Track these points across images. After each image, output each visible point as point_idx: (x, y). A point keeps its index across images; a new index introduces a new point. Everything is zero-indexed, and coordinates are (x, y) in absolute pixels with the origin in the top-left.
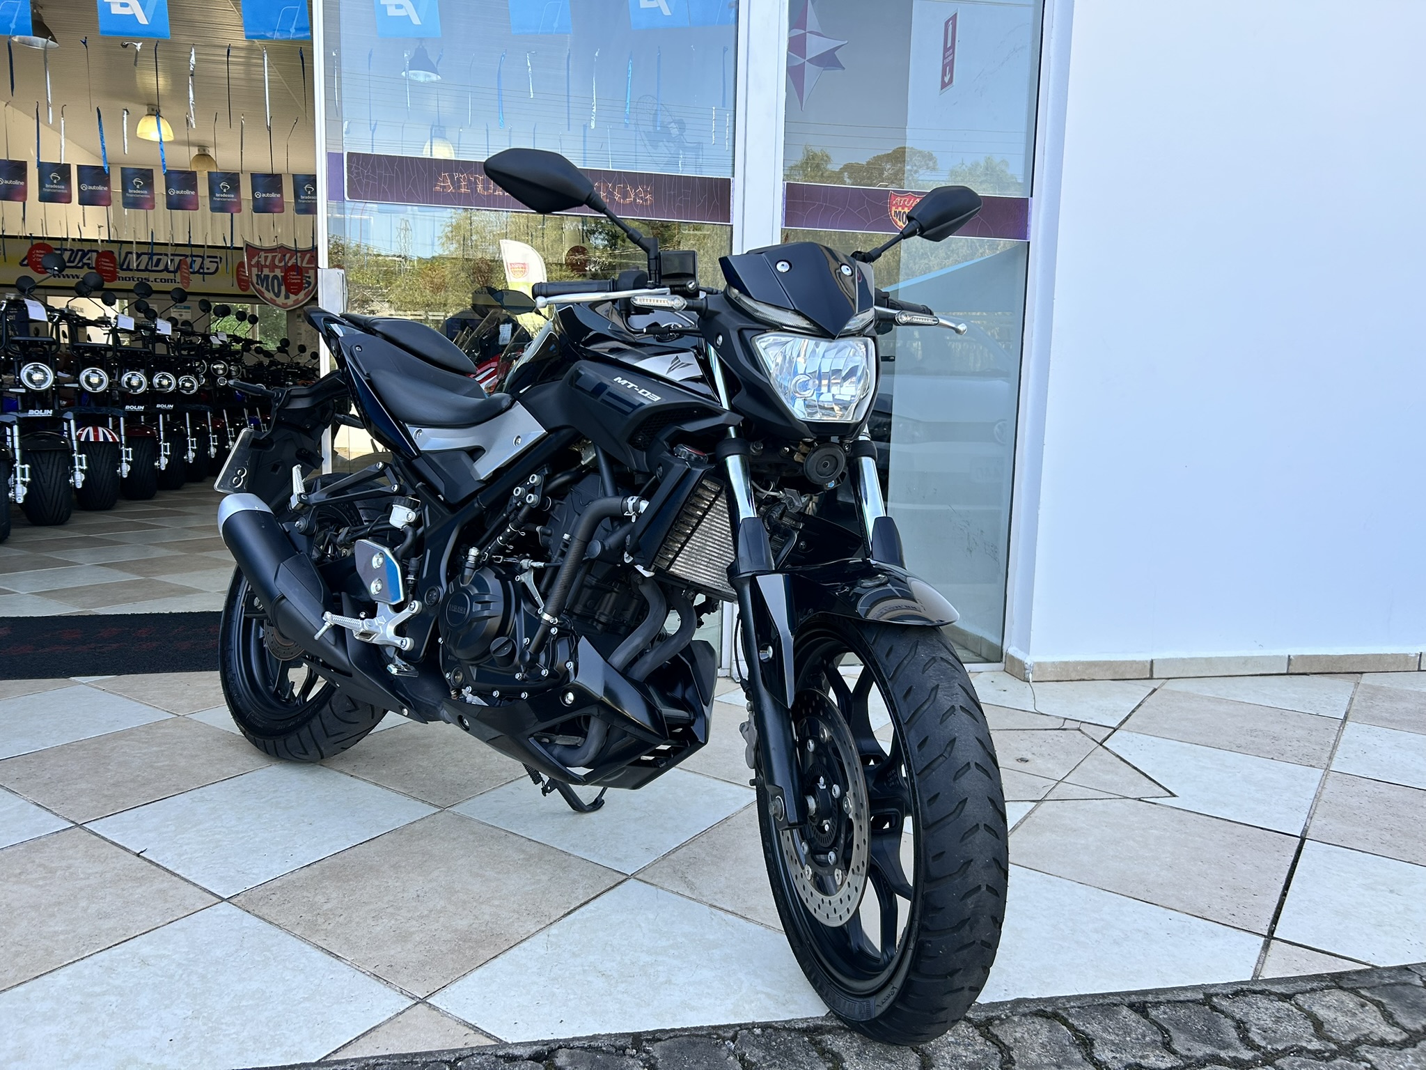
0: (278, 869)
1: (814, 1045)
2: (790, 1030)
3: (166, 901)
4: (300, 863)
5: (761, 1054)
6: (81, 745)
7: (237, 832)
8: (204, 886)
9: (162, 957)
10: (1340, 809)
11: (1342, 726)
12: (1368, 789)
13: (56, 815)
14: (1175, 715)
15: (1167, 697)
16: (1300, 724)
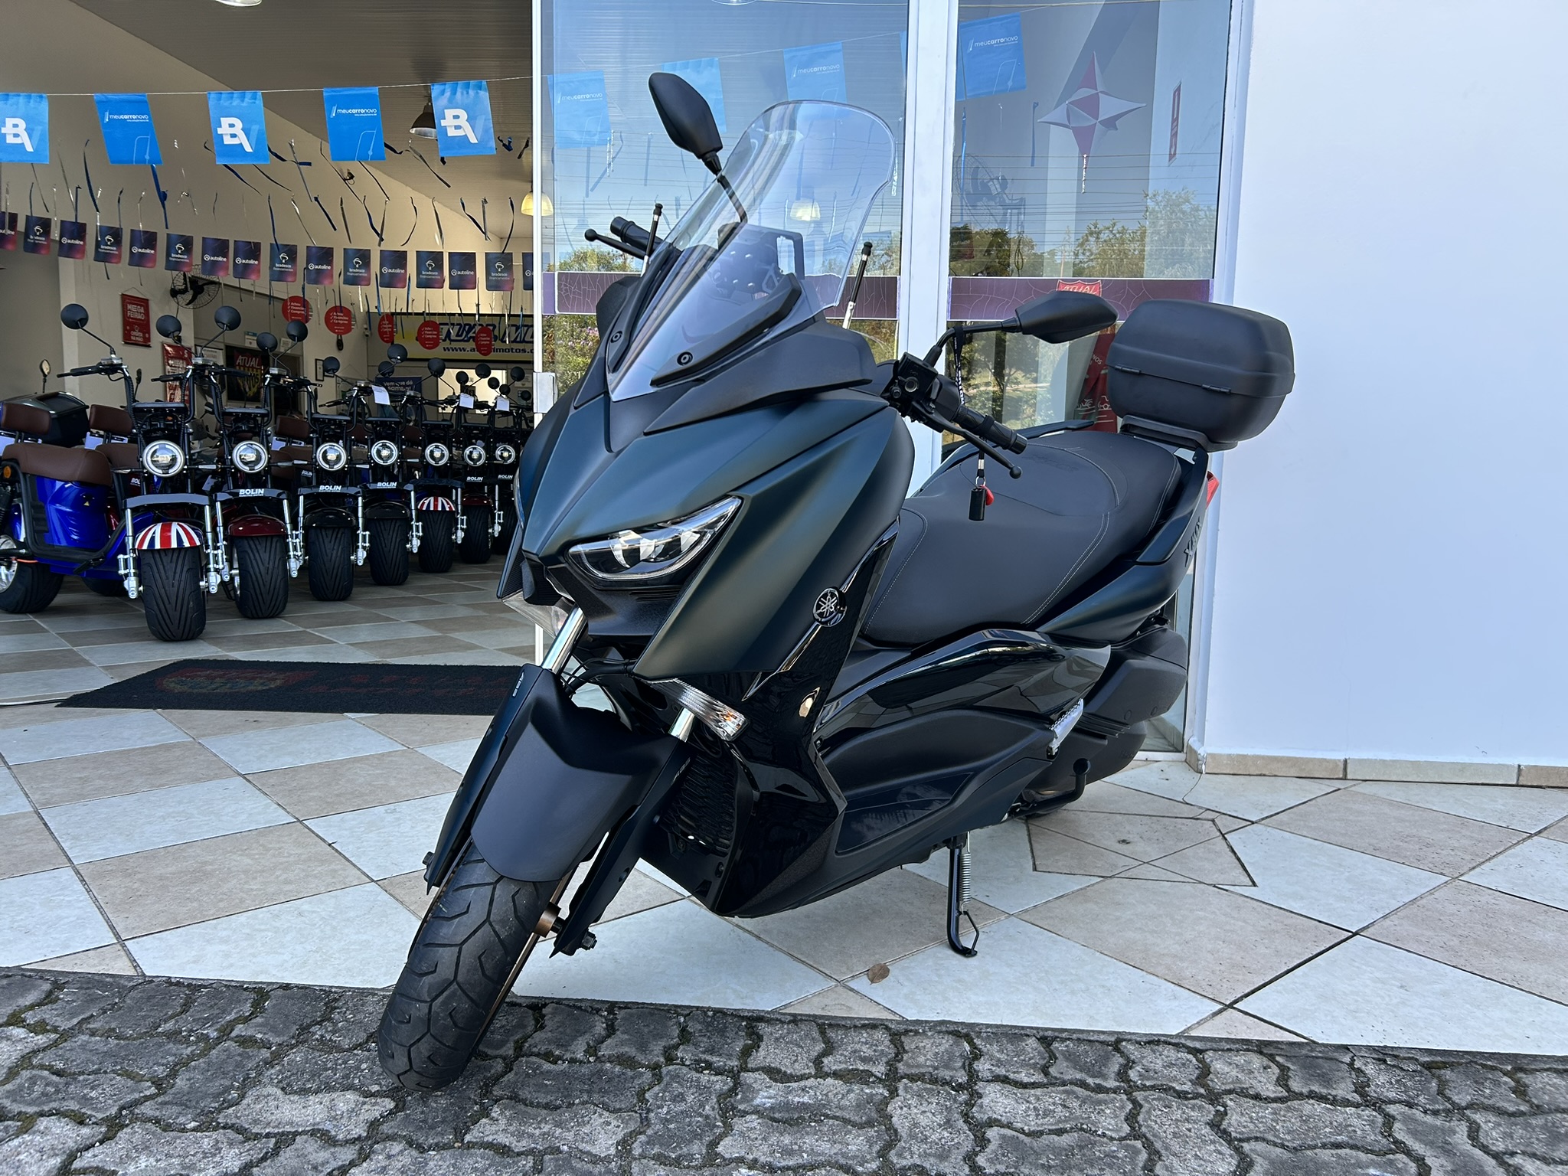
1: (749, 1029)
3: (334, 877)
5: (700, 1028)
8: (365, 870)
9: (313, 912)
10: (1428, 913)
11: (1524, 840)
12: (1484, 899)
13: (288, 813)
14: (1334, 815)
15: (1343, 798)
16: (1474, 835)
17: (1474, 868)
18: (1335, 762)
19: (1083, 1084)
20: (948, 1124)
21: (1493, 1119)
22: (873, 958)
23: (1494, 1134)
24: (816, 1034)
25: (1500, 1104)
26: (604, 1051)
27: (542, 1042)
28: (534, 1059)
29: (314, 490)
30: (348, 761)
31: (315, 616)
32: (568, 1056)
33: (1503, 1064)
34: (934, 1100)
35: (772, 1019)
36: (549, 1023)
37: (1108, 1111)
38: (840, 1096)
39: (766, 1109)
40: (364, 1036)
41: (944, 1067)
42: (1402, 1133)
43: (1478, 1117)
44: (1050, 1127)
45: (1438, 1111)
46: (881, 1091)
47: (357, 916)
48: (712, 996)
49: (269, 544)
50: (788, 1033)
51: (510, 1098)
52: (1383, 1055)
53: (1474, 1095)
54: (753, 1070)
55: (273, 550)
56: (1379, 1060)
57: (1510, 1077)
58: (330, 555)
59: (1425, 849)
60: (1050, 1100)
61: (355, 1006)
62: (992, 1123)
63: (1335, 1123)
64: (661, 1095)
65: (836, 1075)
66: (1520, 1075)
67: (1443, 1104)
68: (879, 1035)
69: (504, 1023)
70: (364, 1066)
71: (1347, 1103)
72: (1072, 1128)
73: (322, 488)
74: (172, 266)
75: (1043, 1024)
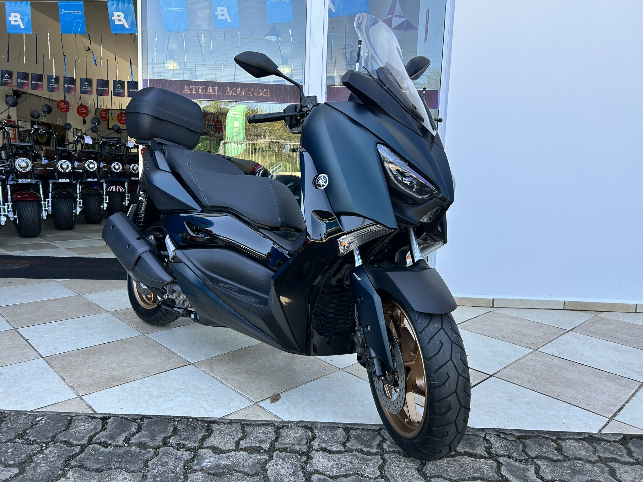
0: (68, 349)
1: (208, 427)
2: (203, 421)
3: (23, 356)
4: (78, 348)
5: (184, 427)
6: (38, 303)
7: (66, 336)
8: (40, 352)
9: (8, 373)
10: (523, 366)
11: (565, 333)
12: (547, 359)
13: (11, 325)
14: (487, 323)
15: (491, 315)
16: (545, 331)
17: (544, 345)
18: (489, 300)
19: (361, 451)
20: (294, 473)
21: (546, 463)
22: (273, 391)
23: (547, 471)
24: (239, 429)
25: (550, 456)
26: (133, 440)
27: (103, 437)
28: (97, 446)
29: (56, 181)
30: (48, 301)
31: (55, 237)
32: (114, 443)
33: (552, 436)
34: (290, 461)
35: (220, 422)
36: (109, 427)
37: (371, 464)
38: (245, 460)
39: (207, 468)
40: (14, 435)
41: (297, 444)
42: (505, 472)
43: (540, 463)
44: (342, 474)
45: (522, 460)
46: (266, 457)
47: (29, 375)
48: (193, 411)
50: (226, 429)
51: (79, 467)
52: (499, 433)
53: (538, 452)
54: (205, 448)
55: (33, 207)
56: (497, 435)
57: (555, 443)
58: (63, 210)
59: (524, 337)
60: (345, 460)
61: (14, 420)
62: (315, 472)
63: (475, 467)
64: (156, 462)
65: (245, 449)
66: (560, 441)
67: (524, 457)
68: (271, 429)
69: (87, 427)
70: (10, 451)
71: (481, 457)
72: (353, 474)
73: (60, 180)
75: (347, 422)
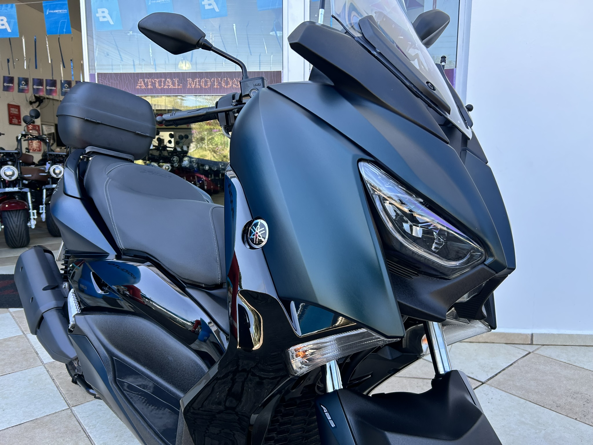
14: (529, 375)
15: (533, 360)
18: (526, 335)
29: (50, 187)
49: (17, 214)
74: (21, 91)
